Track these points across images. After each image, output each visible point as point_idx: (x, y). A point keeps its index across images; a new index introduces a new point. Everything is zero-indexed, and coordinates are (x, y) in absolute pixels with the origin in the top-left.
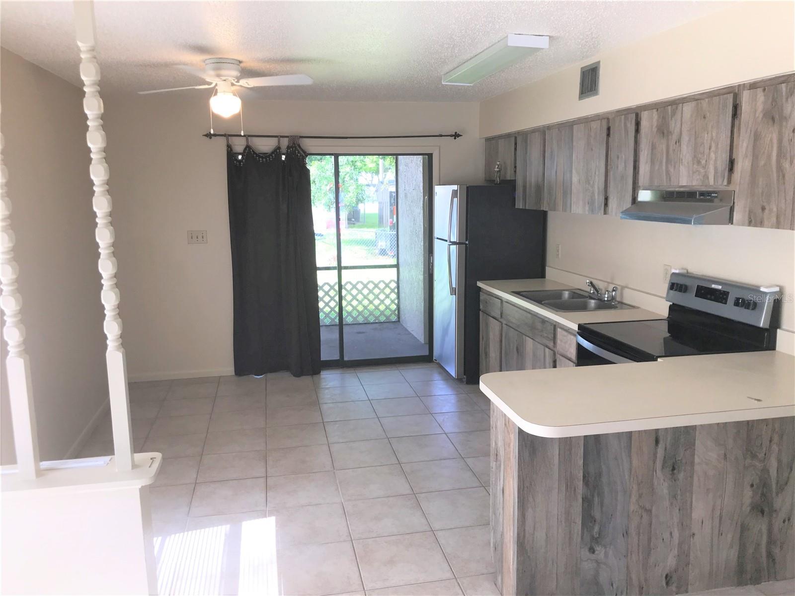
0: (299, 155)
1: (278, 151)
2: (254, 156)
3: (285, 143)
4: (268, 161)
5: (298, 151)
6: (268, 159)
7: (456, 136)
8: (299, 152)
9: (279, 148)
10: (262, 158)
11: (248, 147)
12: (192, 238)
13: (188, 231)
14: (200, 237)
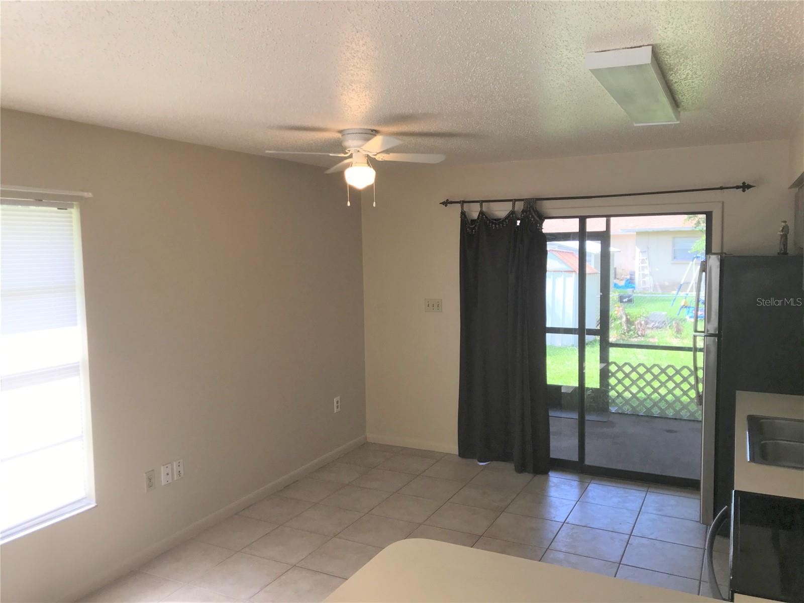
0: (532, 219)
1: (511, 216)
2: (486, 223)
3: (519, 206)
4: (501, 227)
5: (532, 215)
6: (501, 225)
7: (745, 187)
8: (533, 217)
9: (512, 212)
10: (495, 224)
11: (482, 213)
12: (428, 306)
13: (425, 299)
14: (436, 306)
